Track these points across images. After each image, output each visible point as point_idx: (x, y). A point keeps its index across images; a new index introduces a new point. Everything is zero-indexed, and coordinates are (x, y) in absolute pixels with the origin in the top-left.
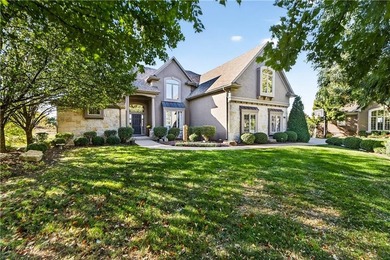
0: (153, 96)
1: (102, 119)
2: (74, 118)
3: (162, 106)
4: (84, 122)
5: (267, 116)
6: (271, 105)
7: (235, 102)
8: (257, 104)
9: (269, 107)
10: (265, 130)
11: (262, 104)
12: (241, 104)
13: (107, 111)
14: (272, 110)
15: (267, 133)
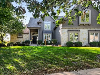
0: (39, 29)
1: (22, 38)
2: (15, 38)
3: (42, 32)
4: (17, 39)
5: (87, 34)
6: (90, 28)
7: (65, 28)
8: (79, 28)
9: (88, 29)
10: (86, 40)
11: (83, 28)
12: (69, 29)
13: (24, 35)
14: (91, 30)
15: (87, 42)
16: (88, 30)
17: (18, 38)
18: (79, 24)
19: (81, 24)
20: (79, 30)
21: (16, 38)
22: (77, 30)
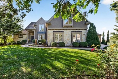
0: (34, 31)
1: (22, 38)
5: (71, 35)
6: (73, 29)
7: (51, 29)
8: (64, 29)
9: (71, 30)
10: (69, 41)
11: (67, 29)
12: (54, 30)
13: (23, 36)
14: (73, 32)
15: (71, 42)
16: (72, 32)
17: (19, 38)
18: (63, 26)
19: (64, 26)
20: (63, 32)
21: (18, 37)
22: (62, 32)
